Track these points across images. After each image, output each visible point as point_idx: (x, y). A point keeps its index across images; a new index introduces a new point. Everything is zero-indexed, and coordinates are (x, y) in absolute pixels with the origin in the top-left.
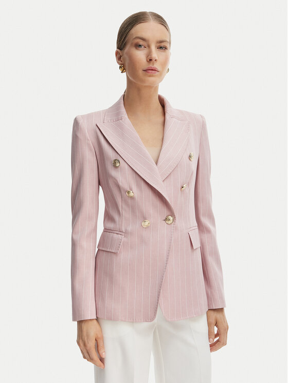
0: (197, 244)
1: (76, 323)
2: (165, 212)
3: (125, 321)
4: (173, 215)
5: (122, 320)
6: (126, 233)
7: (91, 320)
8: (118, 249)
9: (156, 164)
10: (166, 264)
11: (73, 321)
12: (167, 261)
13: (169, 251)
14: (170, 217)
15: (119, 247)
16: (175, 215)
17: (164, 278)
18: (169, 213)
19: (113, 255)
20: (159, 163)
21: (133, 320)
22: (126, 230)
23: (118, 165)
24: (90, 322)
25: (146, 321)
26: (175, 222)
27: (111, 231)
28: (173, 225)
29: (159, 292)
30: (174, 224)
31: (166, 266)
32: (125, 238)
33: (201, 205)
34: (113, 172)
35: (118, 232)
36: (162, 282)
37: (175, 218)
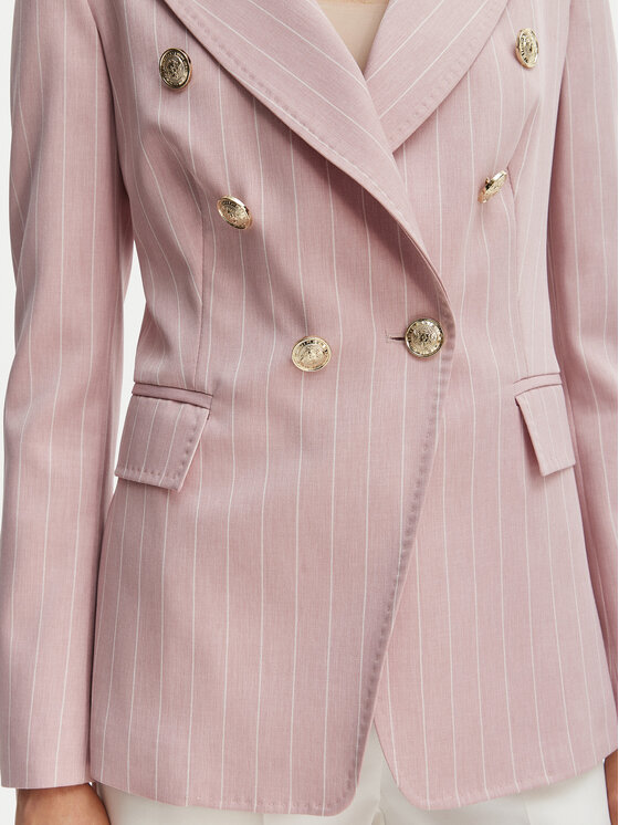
0: (556, 453)
1: (11, 795)
2: (407, 298)
3: (213, 807)
4: (441, 314)
5: (197, 804)
6: (217, 396)
7: (62, 790)
8: (180, 474)
9: (364, 68)
10: (408, 544)
11: (3, 785)
12: (409, 532)
13: (419, 483)
14: (430, 324)
15: (184, 463)
16: (449, 316)
17: (395, 613)
18: (422, 306)
19: (160, 496)
20: (378, 65)
21: (250, 801)
22: (217, 383)
23: (182, 75)
24: (59, 799)
25: (310, 811)
26: (451, 347)
27: (155, 392)
28: (438, 362)
29: (373, 680)
30: (446, 359)
31: (405, 557)
32: (214, 423)
33: (576, 287)
34: (161, 110)
35: (182, 395)
36: (384, 631)
37: (451, 327)
